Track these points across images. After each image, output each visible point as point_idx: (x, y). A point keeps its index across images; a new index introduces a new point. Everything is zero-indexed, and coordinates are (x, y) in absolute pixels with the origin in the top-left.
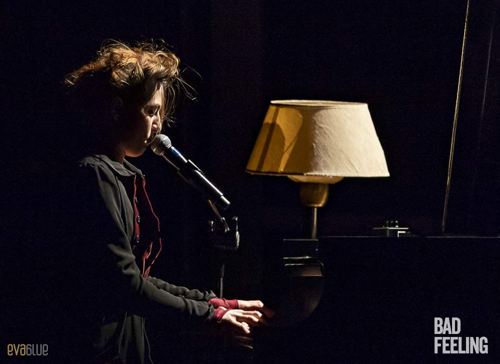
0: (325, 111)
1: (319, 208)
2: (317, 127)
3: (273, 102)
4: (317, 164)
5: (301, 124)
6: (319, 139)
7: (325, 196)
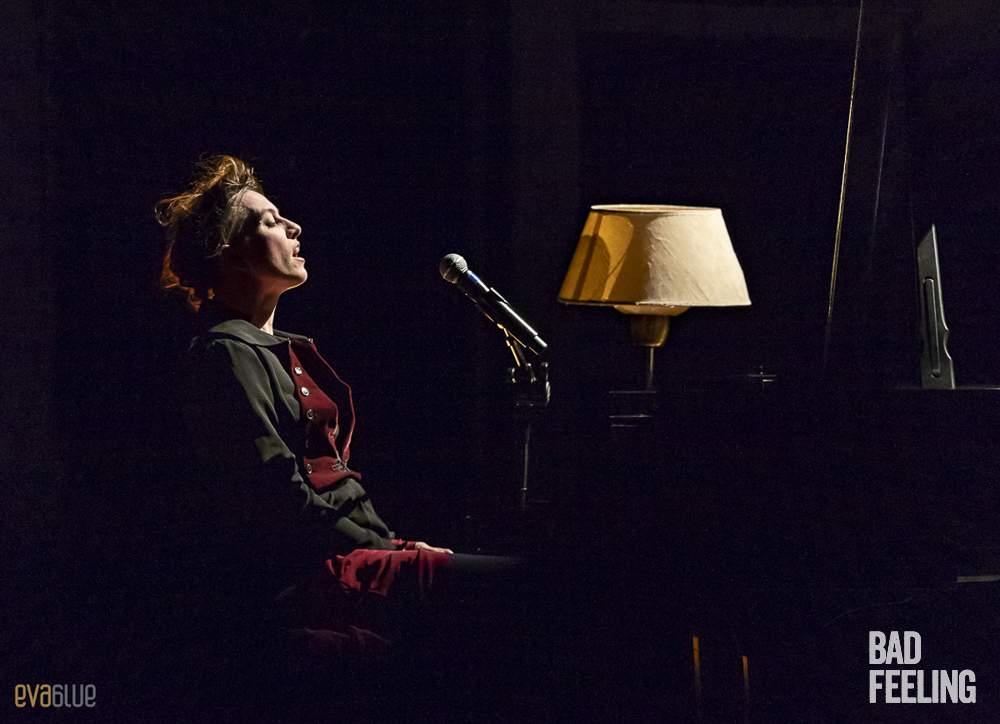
0: (664, 219)
1: (656, 348)
2: (652, 240)
3: (594, 207)
4: (653, 289)
5: (630, 237)
6: (657, 256)
7: (664, 333)
